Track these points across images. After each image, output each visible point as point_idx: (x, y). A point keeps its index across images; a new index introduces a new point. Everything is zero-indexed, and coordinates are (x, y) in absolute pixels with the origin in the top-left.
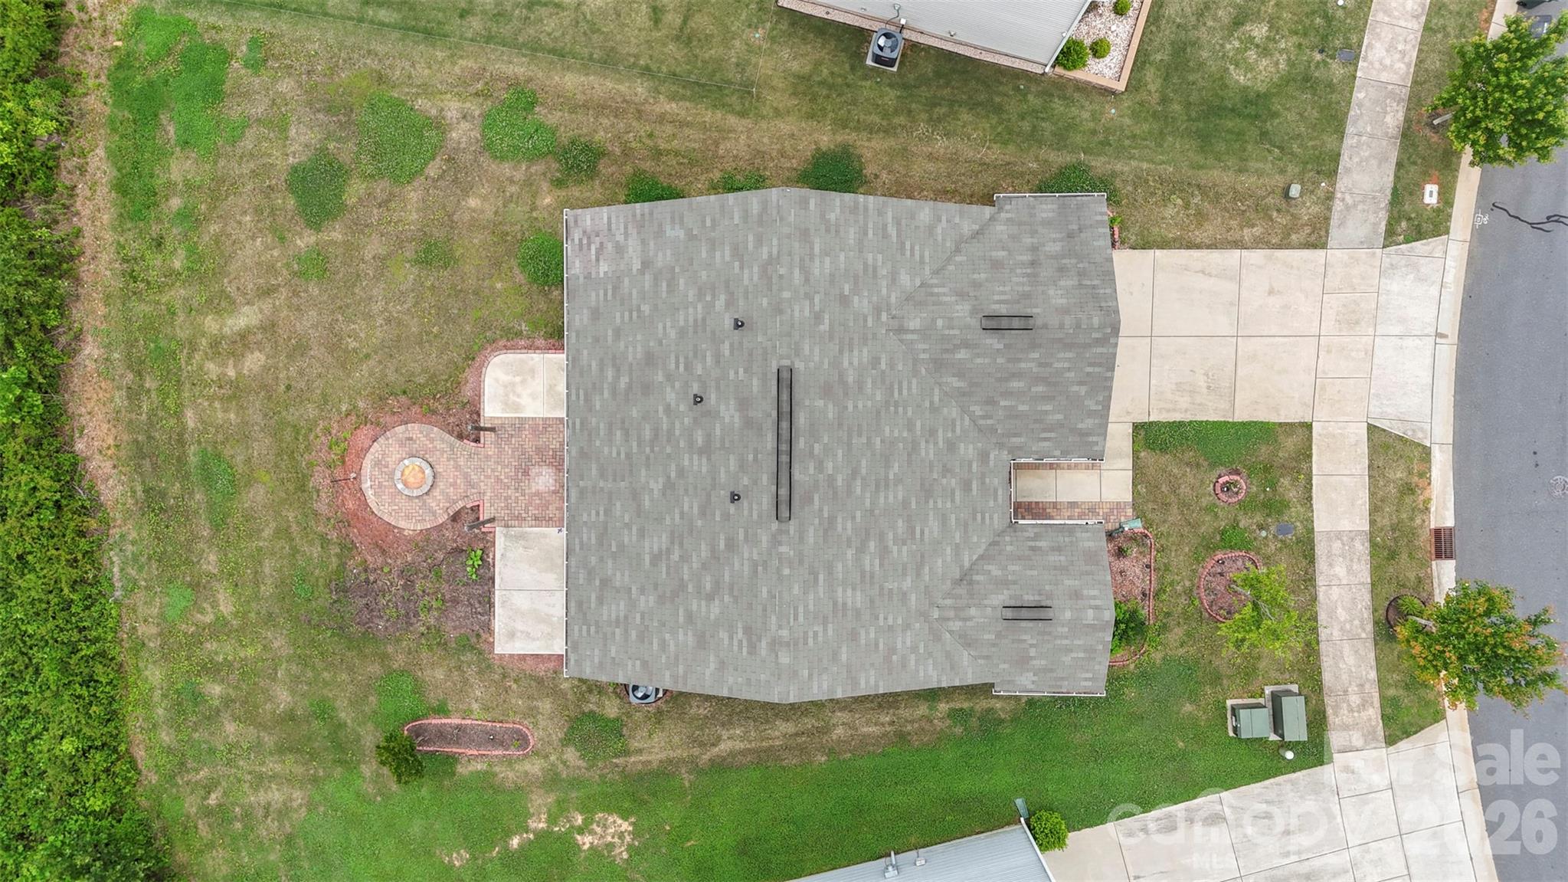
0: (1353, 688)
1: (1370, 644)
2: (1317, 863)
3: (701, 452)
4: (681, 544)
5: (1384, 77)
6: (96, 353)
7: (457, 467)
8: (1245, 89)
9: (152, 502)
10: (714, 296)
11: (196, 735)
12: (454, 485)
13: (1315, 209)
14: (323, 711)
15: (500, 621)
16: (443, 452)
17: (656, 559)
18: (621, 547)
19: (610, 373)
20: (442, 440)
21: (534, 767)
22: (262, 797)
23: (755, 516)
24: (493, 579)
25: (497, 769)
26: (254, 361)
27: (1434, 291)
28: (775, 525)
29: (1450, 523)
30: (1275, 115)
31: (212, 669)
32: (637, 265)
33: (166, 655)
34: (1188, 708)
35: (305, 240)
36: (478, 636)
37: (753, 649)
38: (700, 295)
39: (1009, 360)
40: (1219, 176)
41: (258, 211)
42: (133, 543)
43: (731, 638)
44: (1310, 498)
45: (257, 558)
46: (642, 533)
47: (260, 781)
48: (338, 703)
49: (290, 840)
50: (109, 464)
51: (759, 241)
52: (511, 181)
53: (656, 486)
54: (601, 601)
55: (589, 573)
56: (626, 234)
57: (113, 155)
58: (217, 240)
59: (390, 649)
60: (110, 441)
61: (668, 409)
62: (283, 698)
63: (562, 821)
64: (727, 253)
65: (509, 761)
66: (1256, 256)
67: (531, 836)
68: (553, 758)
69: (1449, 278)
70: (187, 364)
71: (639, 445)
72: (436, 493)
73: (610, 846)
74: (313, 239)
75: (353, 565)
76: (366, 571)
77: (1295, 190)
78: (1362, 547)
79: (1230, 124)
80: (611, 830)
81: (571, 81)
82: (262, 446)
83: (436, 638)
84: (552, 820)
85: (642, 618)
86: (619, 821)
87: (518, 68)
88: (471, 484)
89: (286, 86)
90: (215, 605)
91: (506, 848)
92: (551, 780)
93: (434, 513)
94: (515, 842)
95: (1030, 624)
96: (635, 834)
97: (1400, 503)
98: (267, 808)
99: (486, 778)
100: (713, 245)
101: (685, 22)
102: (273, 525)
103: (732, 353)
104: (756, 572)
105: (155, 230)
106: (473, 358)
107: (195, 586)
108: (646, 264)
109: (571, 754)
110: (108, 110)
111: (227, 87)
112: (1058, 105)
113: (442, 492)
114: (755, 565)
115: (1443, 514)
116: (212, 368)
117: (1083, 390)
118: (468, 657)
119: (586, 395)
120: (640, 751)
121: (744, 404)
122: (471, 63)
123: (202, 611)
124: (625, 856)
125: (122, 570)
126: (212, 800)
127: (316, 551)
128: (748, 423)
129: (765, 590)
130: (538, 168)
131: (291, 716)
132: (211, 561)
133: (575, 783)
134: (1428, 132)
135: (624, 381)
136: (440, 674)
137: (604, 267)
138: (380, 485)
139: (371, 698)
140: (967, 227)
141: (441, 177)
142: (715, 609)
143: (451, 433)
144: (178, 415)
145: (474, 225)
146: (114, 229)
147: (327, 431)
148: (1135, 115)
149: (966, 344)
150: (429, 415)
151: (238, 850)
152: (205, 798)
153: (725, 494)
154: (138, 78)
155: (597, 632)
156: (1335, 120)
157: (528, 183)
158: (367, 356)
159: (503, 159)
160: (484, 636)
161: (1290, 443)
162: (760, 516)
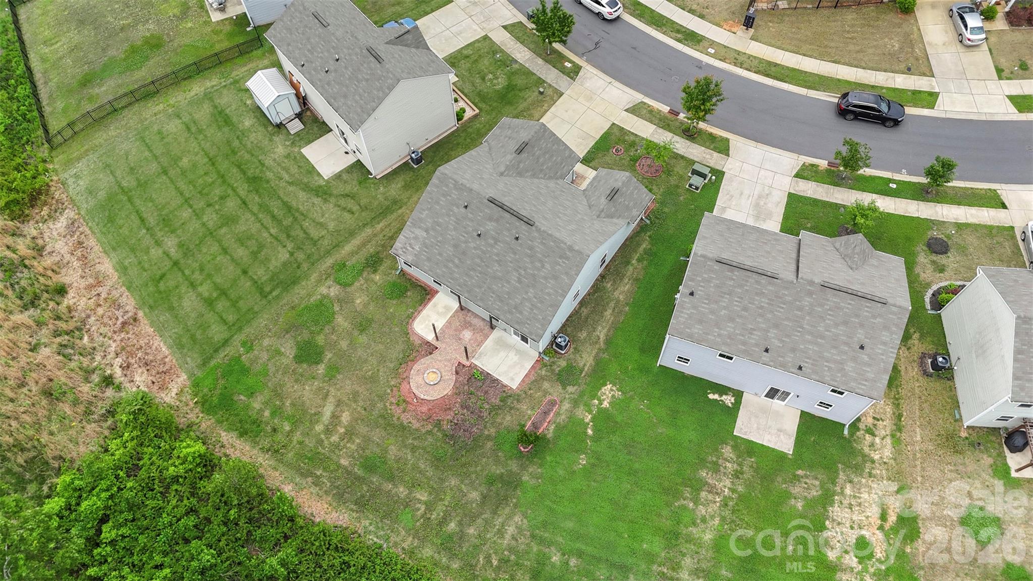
0: (704, 155)
1: (693, 144)
2: (756, 193)
3: (496, 243)
4: (520, 268)
5: (527, 58)
6: (290, 488)
7: (440, 361)
8: (503, 88)
9: (362, 505)
10: (452, 211)
11: (464, 549)
12: (445, 366)
13: (551, 90)
14: (491, 481)
15: (505, 380)
16: (431, 362)
17: (519, 281)
18: (508, 293)
19: (451, 265)
20: (427, 360)
21: (566, 406)
22: (508, 536)
23: (527, 234)
24: (488, 374)
25: (558, 421)
26: (345, 417)
27: (596, 77)
28: (533, 228)
29: (669, 108)
30: (516, 85)
31: (443, 522)
32: (425, 234)
33: (423, 540)
34: (681, 198)
35: (321, 369)
36: (504, 391)
37: (567, 258)
38: (449, 216)
39: (533, 156)
40: (521, 107)
41: (296, 381)
42: (371, 524)
43: (560, 265)
44: (636, 135)
45: (415, 467)
46: (508, 282)
47: (501, 533)
48: (493, 471)
49: (533, 536)
50: (334, 513)
51: (447, 186)
52: (362, 285)
53: (496, 267)
54: (521, 313)
55: (509, 312)
56: (413, 233)
57: (228, 430)
58: (293, 405)
59: (486, 433)
60: (326, 506)
61: (475, 248)
62: (475, 495)
63: (592, 408)
64: (443, 199)
65: (558, 414)
66: (553, 109)
67: (591, 424)
68: (567, 396)
69: (595, 73)
70: (324, 449)
71: (479, 267)
72: (444, 374)
73: (613, 396)
74: (323, 365)
75: (446, 426)
76: (451, 422)
77: (542, 90)
78: (661, 131)
79: (510, 96)
80: (607, 393)
81: (348, 248)
82: (377, 435)
83: (495, 409)
84: (590, 412)
85: (536, 298)
86: (606, 388)
87: (329, 261)
88: (449, 360)
89: (266, 342)
90: (419, 501)
91: (590, 436)
92: (575, 403)
93: (450, 379)
94: (590, 432)
95: (616, 195)
96: (614, 385)
97: (654, 116)
98: (514, 538)
99: (559, 428)
100: (437, 203)
101: (359, 205)
102: (408, 451)
103: (473, 214)
104: (544, 243)
105: (269, 429)
106: (406, 333)
107: (407, 505)
108: (427, 231)
109: (570, 389)
110: (213, 420)
111: (248, 365)
112: (470, 130)
113: (445, 372)
114: (542, 243)
115: (665, 109)
116: (335, 438)
117: (556, 146)
118: (509, 401)
119: (451, 279)
120: (585, 365)
121: (490, 219)
122: (315, 275)
123: (419, 509)
124: (620, 393)
125: (377, 537)
126: (495, 563)
127: (430, 439)
128: (497, 221)
129: (552, 243)
130: (365, 274)
131: (484, 497)
132: (402, 491)
133: (582, 394)
134: (550, 57)
135: (456, 261)
136: (508, 418)
137: (417, 248)
138: (425, 391)
139: (500, 454)
140: (487, 149)
141: (341, 306)
142: (547, 266)
143: (427, 355)
144: (339, 466)
145: (366, 305)
146: (254, 447)
147: (391, 404)
148: (488, 114)
149: (520, 162)
150: (414, 361)
151: (523, 565)
152: (492, 566)
153: (514, 241)
154: (214, 399)
155: (530, 321)
156: (529, 73)
157: (367, 280)
158: (378, 370)
159: (353, 284)
160: (506, 389)
161: (615, 130)
162: (528, 232)
